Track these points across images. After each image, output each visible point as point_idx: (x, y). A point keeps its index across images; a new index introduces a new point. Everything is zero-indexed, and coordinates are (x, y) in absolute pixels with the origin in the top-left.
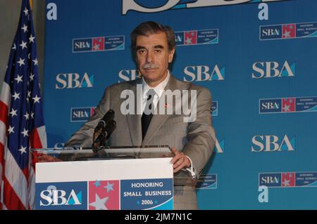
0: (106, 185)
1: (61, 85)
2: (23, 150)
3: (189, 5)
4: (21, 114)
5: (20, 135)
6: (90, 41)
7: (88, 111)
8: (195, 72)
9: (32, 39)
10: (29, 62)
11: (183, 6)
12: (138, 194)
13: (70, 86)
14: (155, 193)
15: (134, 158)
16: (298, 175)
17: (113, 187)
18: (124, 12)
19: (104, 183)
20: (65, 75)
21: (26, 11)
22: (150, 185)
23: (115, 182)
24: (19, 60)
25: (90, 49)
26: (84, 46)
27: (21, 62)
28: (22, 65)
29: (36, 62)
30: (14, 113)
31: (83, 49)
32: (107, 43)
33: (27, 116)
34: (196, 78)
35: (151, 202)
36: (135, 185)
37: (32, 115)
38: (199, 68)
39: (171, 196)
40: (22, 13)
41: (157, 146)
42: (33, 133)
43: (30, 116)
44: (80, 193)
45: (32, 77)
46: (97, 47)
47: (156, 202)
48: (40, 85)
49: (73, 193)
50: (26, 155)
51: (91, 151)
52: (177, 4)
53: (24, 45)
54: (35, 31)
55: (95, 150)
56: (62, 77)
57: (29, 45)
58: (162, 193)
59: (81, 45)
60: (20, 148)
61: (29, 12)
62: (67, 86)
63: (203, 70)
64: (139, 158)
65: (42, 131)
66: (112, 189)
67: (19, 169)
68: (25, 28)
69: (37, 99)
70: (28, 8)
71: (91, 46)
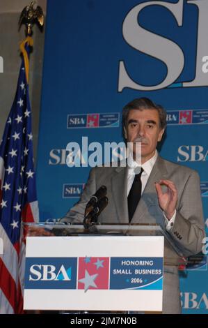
0: (96, 261)
1: (54, 161)
2: (15, 224)
3: (185, 85)
4: (14, 188)
5: (13, 209)
6: (85, 117)
7: (80, 187)
8: (189, 152)
9: (27, 113)
10: (24, 137)
11: (179, 85)
12: (128, 272)
13: (63, 162)
14: (144, 272)
15: (125, 235)
17: (103, 264)
18: (120, 90)
19: (94, 260)
20: (59, 151)
21: (23, 86)
22: (141, 263)
23: (105, 259)
24: (14, 134)
25: (85, 125)
26: (79, 123)
27: (16, 136)
28: (17, 139)
29: (31, 137)
30: (7, 187)
31: (77, 125)
32: (102, 120)
33: (20, 190)
34: (190, 158)
35: (141, 281)
36: (126, 263)
37: (25, 190)
38: (193, 148)
39: (161, 275)
40: (19, 87)
42: (25, 208)
43: (23, 191)
44: (70, 269)
45: (26, 152)
46: (91, 123)
47: (146, 281)
48: (33, 159)
49: (62, 268)
50: (18, 229)
51: (82, 227)
52: (174, 83)
53: (19, 119)
54: (31, 105)
55: (86, 226)
56: (55, 153)
57: (25, 119)
58: (152, 272)
59: (76, 121)
60: (12, 223)
61: (25, 86)
62: (60, 161)
63: (197, 150)
64: (130, 235)
65: (34, 206)
66: (102, 266)
67: (10, 243)
68: (21, 102)
69: (30, 174)
70: (25, 82)
71: (86, 122)
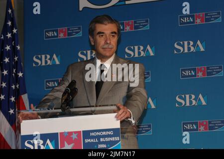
0: (72, 135)
1: (37, 63)
2: (12, 111)
3: (127, 2)
4: (9, 85)
5: (9, 101)
6: (57, 31)
7: (57, 81)
8: (133, 51)
9: (15, 31)
10: (14, 48)
11: (123, 3)
12: (95, 140)
13: (44, 64)
14: (107, 139)
15: (91, 114)
16: (210, 123)
17: (77, 136)
18: (81, 9)
19: (70, 133)
20: (40, 56)
21: (10, 11)
22: (104, 133)
24: (6, 47)
25: (57, 36)
26: (52, 35)
27: (8, 48)
28: (9, 50)
29: (19, 47)
30: (4, 85)
31: (52, 37)
32: (69, 32)
33: (13, 87)
34: (134, 55)
35: (105, 146)
36: (93, 134)
37: (18, 86)
38: (136, 48)
39: (119, 141)
40: (7, 12)
41: (107, 105)
42: (19, 99)
43: (16, 87)
44: (54, 142)
45: (16, 59)
46: (62, 35)
47: (109, 146)
48: (22, 64)
49: (48, 141)
50: (14, 115)
51: (60, 110)
52: (119, 2)
53: (9, 35)
54: (17, 25)
55: (63, 109)
56: (37, 58)
57: (13, 35)
58: (113, 139)
59: (50, 34)
60: (10, 110)
61: (12, 11)
62: (41, 64)
63: (139, 49)
64: (95, 114)
65: (25, 97)
66: (77, 138)
67: (9, 125)
68: (10, 23)
69: (20, 74)
70: (11, 9)
71: (57, 34)
